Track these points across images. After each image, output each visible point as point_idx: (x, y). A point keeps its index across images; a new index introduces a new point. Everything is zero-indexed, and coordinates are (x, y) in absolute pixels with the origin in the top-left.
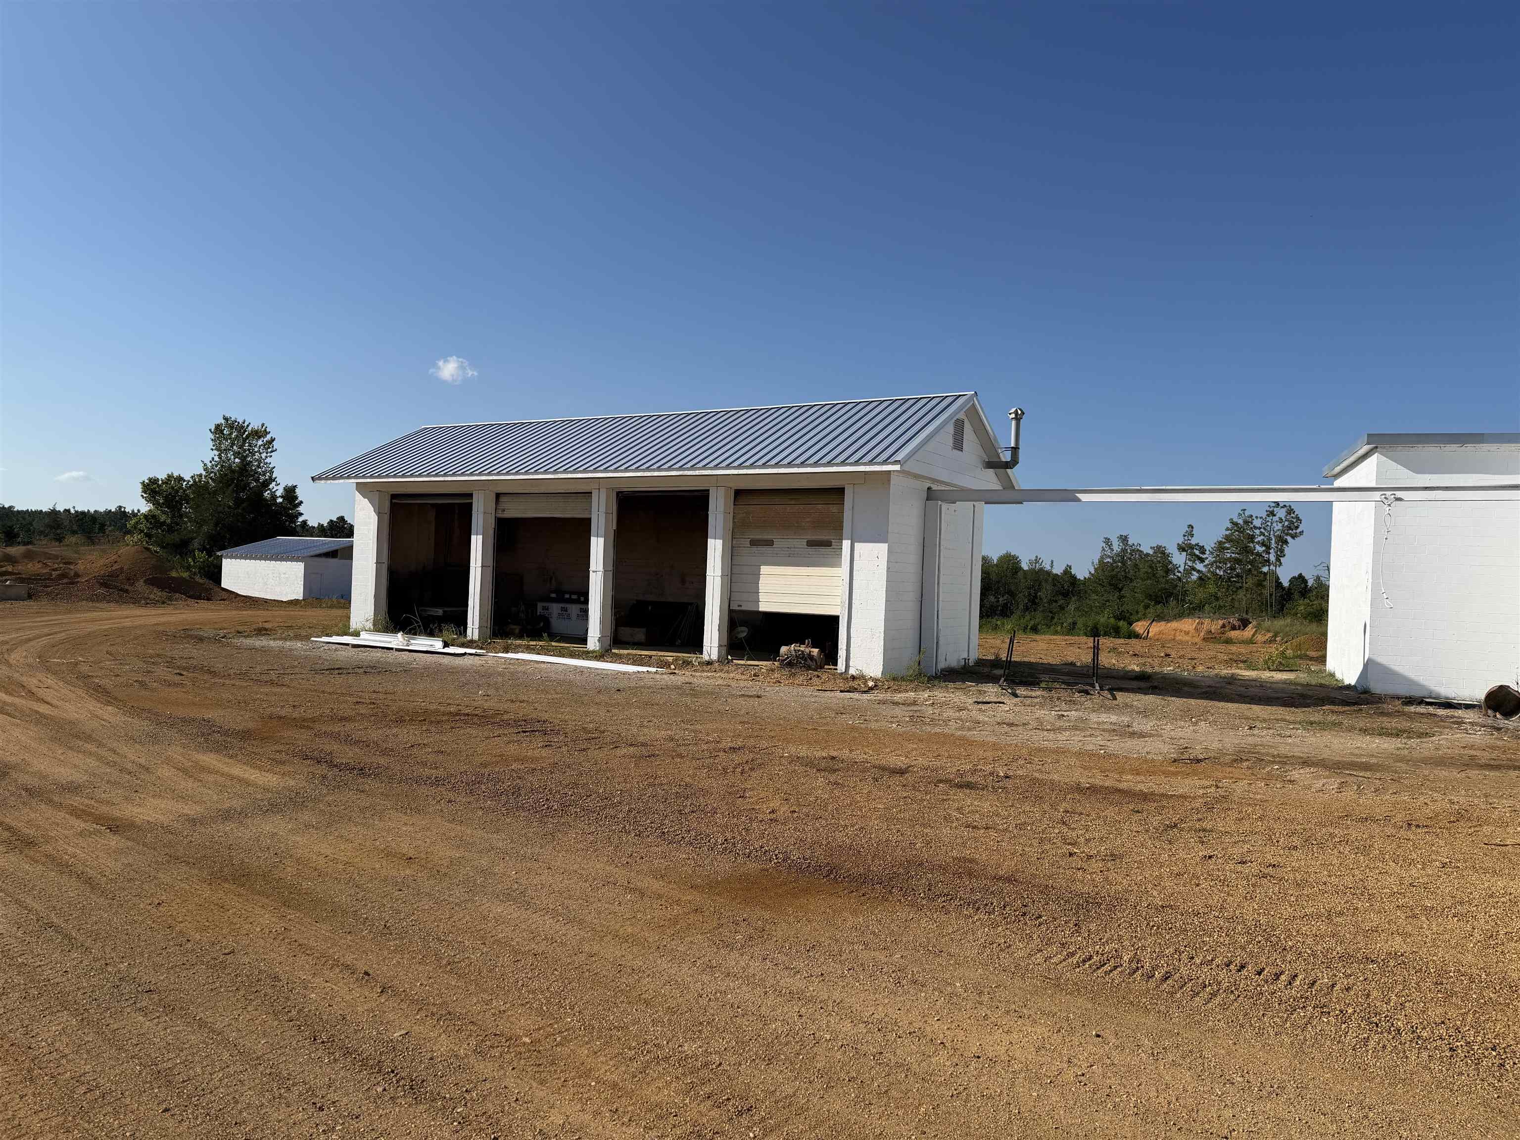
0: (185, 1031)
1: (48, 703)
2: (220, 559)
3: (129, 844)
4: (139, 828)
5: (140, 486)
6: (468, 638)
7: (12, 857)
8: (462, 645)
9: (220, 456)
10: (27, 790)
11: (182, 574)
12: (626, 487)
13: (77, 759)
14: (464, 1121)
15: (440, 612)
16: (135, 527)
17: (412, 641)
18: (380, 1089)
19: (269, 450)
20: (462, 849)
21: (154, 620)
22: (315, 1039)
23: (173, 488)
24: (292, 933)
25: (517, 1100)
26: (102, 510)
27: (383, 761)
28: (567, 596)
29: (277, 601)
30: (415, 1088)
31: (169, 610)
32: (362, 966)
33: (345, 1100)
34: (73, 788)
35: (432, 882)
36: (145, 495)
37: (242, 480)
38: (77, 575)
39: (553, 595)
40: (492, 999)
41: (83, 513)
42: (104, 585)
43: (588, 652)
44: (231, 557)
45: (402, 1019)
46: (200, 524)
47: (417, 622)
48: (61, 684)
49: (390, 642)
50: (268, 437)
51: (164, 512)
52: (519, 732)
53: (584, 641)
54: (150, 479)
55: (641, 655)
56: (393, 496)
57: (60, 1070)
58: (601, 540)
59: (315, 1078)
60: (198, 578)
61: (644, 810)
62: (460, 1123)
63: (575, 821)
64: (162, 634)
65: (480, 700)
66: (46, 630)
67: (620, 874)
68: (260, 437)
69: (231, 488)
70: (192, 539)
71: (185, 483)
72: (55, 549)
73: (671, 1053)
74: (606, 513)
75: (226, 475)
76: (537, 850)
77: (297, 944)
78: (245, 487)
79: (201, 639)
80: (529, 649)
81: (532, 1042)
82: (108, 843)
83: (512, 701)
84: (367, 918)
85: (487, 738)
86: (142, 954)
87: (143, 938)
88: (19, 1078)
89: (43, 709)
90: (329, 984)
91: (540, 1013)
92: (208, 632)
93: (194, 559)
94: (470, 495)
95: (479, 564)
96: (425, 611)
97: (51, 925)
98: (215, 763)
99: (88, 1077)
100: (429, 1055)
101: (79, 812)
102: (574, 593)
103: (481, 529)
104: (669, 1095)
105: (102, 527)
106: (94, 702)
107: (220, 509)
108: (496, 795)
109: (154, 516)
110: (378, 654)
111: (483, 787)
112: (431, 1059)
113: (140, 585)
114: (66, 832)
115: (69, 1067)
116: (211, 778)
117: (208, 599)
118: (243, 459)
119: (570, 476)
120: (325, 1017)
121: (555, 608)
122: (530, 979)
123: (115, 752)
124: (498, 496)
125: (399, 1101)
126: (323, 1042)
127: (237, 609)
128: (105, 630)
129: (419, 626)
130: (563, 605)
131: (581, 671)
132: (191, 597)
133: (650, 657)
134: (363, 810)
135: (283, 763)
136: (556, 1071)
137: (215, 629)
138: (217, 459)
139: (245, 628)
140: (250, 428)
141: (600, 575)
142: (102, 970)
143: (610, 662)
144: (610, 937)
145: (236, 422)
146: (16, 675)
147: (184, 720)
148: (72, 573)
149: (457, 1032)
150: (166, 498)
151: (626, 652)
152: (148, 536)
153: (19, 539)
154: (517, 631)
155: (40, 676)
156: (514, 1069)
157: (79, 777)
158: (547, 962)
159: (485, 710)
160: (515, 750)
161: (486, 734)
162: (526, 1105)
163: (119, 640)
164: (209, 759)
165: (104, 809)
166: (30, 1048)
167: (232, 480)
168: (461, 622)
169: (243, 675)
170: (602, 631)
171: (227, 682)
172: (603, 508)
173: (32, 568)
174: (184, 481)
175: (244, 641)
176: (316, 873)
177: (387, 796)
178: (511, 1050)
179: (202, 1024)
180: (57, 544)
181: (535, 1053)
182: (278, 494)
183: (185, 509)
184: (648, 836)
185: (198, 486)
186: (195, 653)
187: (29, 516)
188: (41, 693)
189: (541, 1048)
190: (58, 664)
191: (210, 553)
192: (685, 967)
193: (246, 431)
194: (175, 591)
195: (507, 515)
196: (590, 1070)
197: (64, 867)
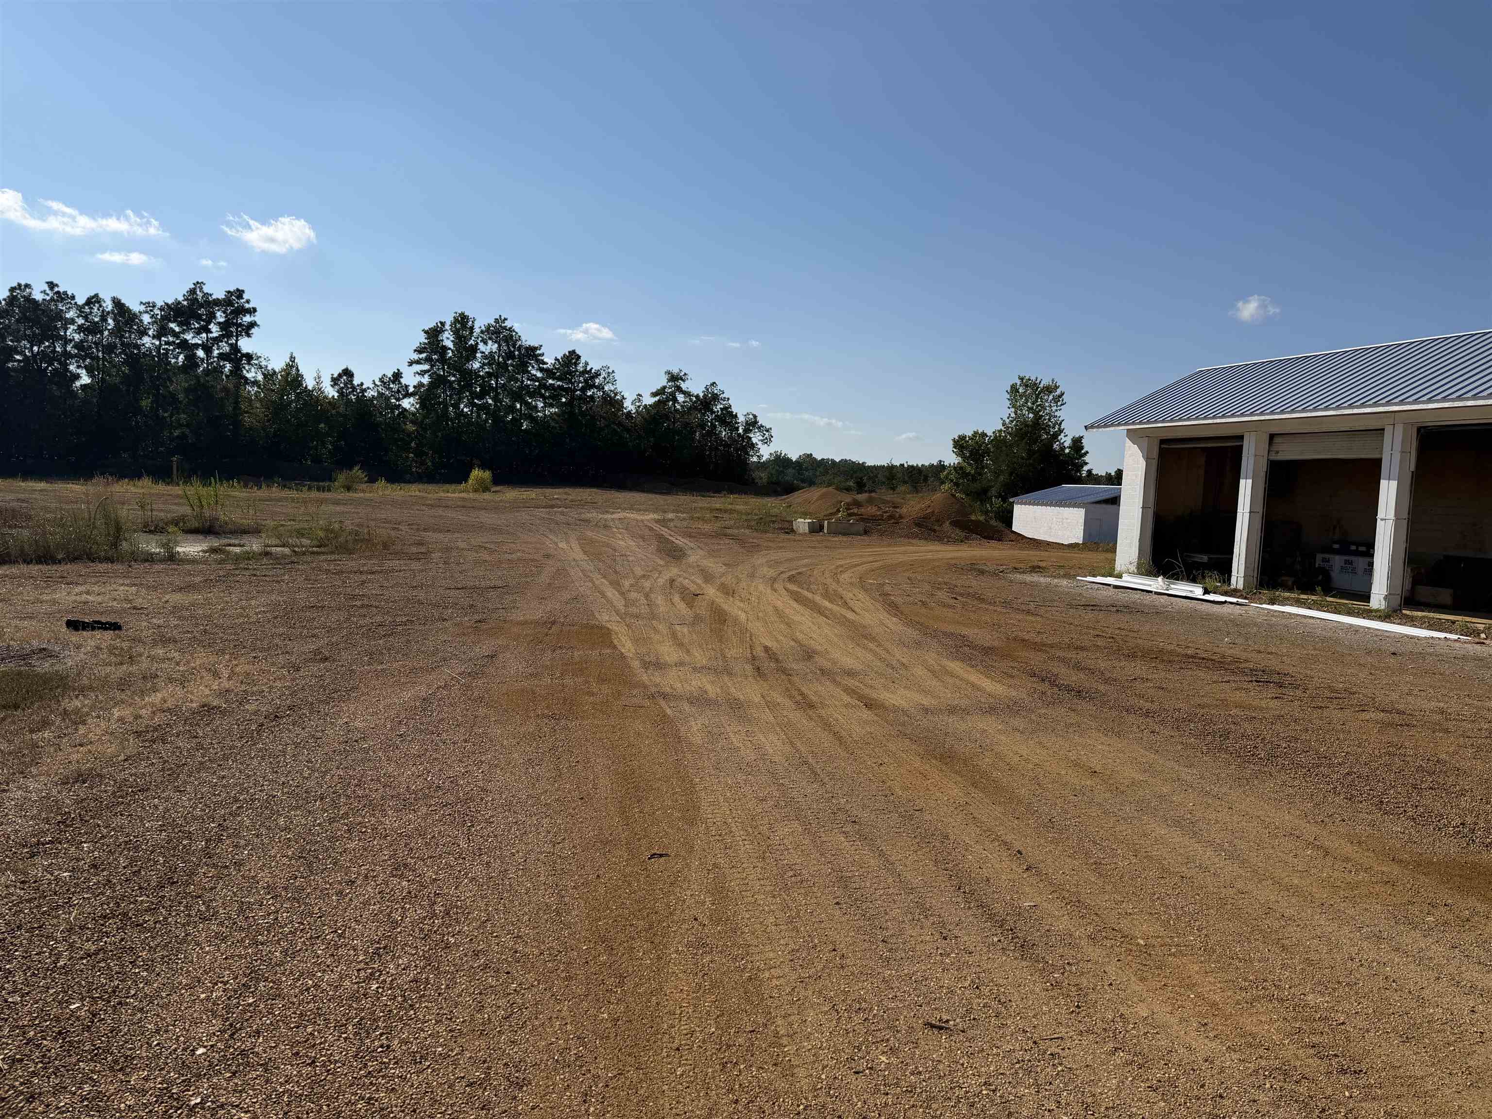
0: (869, 855)
1: (853, 611)
2: (1012, 505)
3: (876, 718)
4: (886, 709)
5: (952, 442)
6: (1232, 587)
7: (798, 714)
8: (1225, 594)
9: (1016, 413)
10: (821, 670)
11: (979, 517)
12: (1430, 421)
13: (859, 652)
14: (1057, 984)
15: (1205, 558)
16: (947, 477)
17: (1172, 586)
18: (996, 939)
19: (1059, 404)
20: (1147, 774)
21: (950, 555)
22: (959, 888)
23: (977, 443)
24: (971, 807)
25: (1111, 984)
26: (927, 464)
27: (1102, 688)
28: (1353, 548)
29: (1058, 544)
30: (1024, 947)
31: (964, 547)
32: (1017, 846)
33: (966, 938)
34: (851, 673)
35: (1107, 795)
36: (955, 450)
37: (1035, 433)
38: (901, 517)
39: (1336, 546)
40: (1123, 902)
41: (912, 466)
42: (918, 525)
43: (1371, 611)
44: (1021, 503)
45: (1035, 894)
46: (997, 474)
47: (1180, 567)
48: (868, 598)
49: (1150, 586)
50: (1058, 392)
51: (970, 465)
52: (1251, 681)
53: (1367, 598)
54: (959, 437)
55: (1440, 619)
56: (1162, 442)
57: (782, 857)
58: (1394, 484)
59: (948, 916)
60: (993, 523)
61: (1367, 776)
62: (1052, 985)
63: (1279, 771)
64: (954, 567)
65: (1225, 646)
66: (871, 559)
67: (1310, 830)
68: (1051, 392)
69: (1024, 441)
70: (991, 487)
71: (987, 439)
72: (889, 496)
73: (1289, 997)
74: (1402, 452)
75: (1021, 429)
76: (1224, 790)
77: (972, 816)
78: (1035, 440)
79: (982, 572)
80: (1299, 603)
81: (1146, 945)
82: (861, 715)
83: (1260, 652)
84: (1037, 811)
85: (1214, 682)
86: (858, 796)
87: (862, 785)
88: (757, 855)
89: (850, 615)
90: (985, 852)
91: (1166, 925)
92: (991, 567)
93: (991, 504)
94: (1241, 438)
95: (1247, 509)
96: (1190, 557)
97: (806, 763)
98: (958, 669)
99: (797, 867)
100: (1047, 927)
101: (850, 691)
102: (1362, 545)
103: (1250, 474)
104: (1269, 1031)
105: (926, 479)
106: (885, 614)
107: (1015, 460)
108: (1203, 734)
109: (961, 468)
110: (1137, 596)
111: (1192, 725)
112: (1048, 931)
113: (947, 525)
114: (837, 703)
115: (788, 857)
116: (951, 681)
117: (999, 540)
118: (1036, 413)
119: (1356, 411)
120: (973, 875)
121: (1338, 561)
122: (1168, 895)
123: (888, 652)
124: (1272, 437)
125: (1008, 952)
126: (964, 892)
127: (1021, 549)
128: (912, 561)
129: (1182, 572)
130: (1346, 558)
131: (1356, 630)
132: (985, 538)
133: (1453, 622)
134: (1068, 726)
135: (1012, 677)
136: (1159, 974)
137: (997, 565)
138: (1013, 415)
139: (1022, 565)
140: (1041, 385)
141: (1390, 524)
142: (829, 800)
143: (1398, 624)
144: (1270, 882)
145: (1030, 380)
146: (840, 589)
147: (945, 634)
148: (897, 515)
149: (1080, 917)
150: (971, 452)
151: (1420, 614)
152: (957, 484)
153: (866, 488)
154: (1290, 583)
155: (856, 591)
156: (1119, 960)
157: (857, 666)
158: (1192, 886)
159: (1224, 657)
160: (1240, 697)
161: (1215, 678)
162: (1117, 991)
163: (920, 569)
164: (955, 666)
165: (867, 691)
166: (769, 838)
167: (1026, 433)
168: (1225, 570)
169: (1006, 604)
170: (1390, 587)
171: (991, 608)
172: (1398, 446)
173: (871, 510)
174: (987, 436)
175: (1018, 576)
176: (1008, 767)
177: (1095, 718)
178: (1123, 945)
179: (882, 854)
180: (892, 492)
181: (1145, 955)
182: (1066, 444)
183: (987, 461)
184: (1361, 802)
185: (998, 440)
186: (974, 583)
187: (876, 469)
188: (851, 604)
189: (1153, 952)
190: (871, 584)
191: (1004, 500)
192: (1346, 930)
193: (1039, 387)
194: (972, 531)
195: (1281, 457)
196: (1194, 985)
197: (827, 726)
